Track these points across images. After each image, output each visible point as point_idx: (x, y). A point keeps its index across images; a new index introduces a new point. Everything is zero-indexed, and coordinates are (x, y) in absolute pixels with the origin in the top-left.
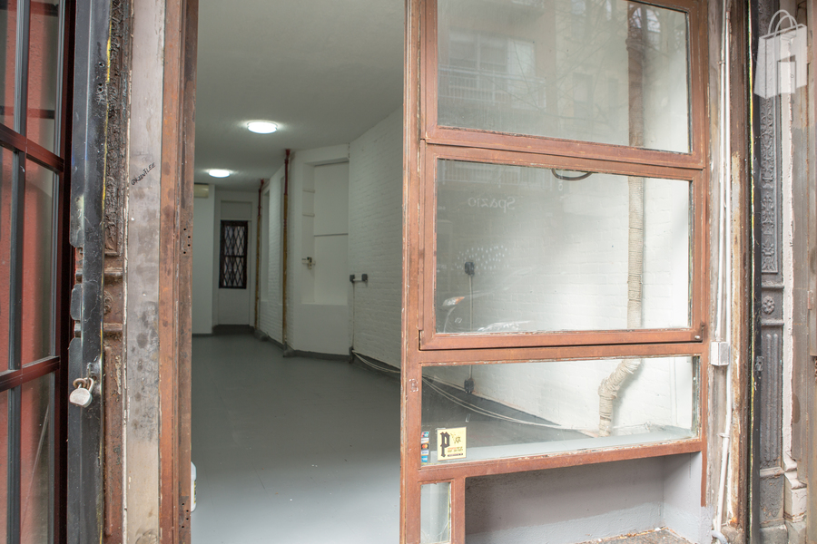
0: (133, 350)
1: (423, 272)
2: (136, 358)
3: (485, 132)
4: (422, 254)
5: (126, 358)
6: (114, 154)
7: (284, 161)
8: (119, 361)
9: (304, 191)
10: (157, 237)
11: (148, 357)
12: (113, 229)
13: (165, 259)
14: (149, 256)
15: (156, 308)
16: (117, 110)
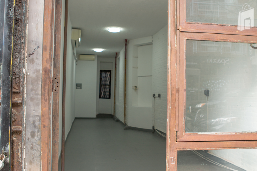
0: (29, 139)
1: (178, 100)
2: (30, 143)
3: (212, 24)
4: (178, 91)
5: (25, 143)
6: (19, 42)
7: (125, 45)
8: (20, 145)
9: (133, 57)
10: (40, 83)
11: (36, 143)
12: (18, 79)
13: (44, 94)
14: (37, 92)
15: (40, 119)
16: (20, 20)
